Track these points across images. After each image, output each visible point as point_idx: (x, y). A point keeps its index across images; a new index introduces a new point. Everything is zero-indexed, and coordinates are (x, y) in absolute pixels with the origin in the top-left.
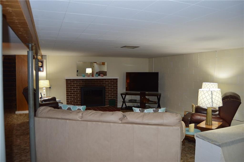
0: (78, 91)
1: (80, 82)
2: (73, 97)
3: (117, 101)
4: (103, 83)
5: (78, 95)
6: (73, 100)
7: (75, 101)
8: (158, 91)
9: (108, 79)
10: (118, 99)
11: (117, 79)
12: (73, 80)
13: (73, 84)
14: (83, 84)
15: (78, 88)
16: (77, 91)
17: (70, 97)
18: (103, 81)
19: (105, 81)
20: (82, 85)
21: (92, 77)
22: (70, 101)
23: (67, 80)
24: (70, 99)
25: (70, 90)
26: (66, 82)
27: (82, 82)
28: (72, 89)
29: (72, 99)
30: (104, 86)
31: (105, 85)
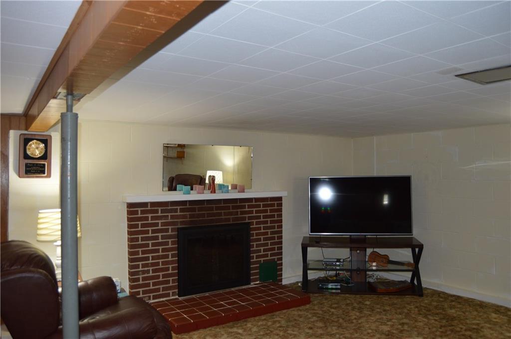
0: (170, 240)
1: (176, 211)
2: (153, 265)
3: (281, 264)
4: (242, 213)
5: (167, 256)
6: (151, 274)
7: (158, 277)
8: (411, 232)
9: (257, 200)
10: (284, 261)
11: (280, 199)
12: (153, 204)
13: (153, 218)
14: (184, 217)
15: (170, 233)
16: (167, 243)
17: (144, 266)
18: (244, 207)
19: (249, 207)
20: (182, 223)
21: (211, 192)
22: (144, 279)
23: (130, 205)
24: (144, 272)
25: (143, 239)
26: (129, 213)
27: (182, 210)
28: (150, 235)
29: (148, 272)
30: (247, 221)
31: (250, 218)
